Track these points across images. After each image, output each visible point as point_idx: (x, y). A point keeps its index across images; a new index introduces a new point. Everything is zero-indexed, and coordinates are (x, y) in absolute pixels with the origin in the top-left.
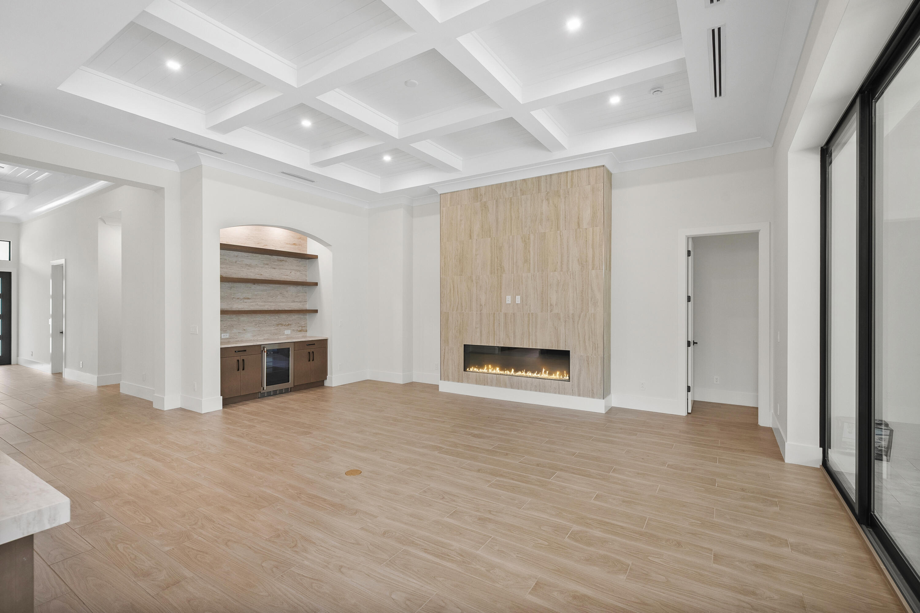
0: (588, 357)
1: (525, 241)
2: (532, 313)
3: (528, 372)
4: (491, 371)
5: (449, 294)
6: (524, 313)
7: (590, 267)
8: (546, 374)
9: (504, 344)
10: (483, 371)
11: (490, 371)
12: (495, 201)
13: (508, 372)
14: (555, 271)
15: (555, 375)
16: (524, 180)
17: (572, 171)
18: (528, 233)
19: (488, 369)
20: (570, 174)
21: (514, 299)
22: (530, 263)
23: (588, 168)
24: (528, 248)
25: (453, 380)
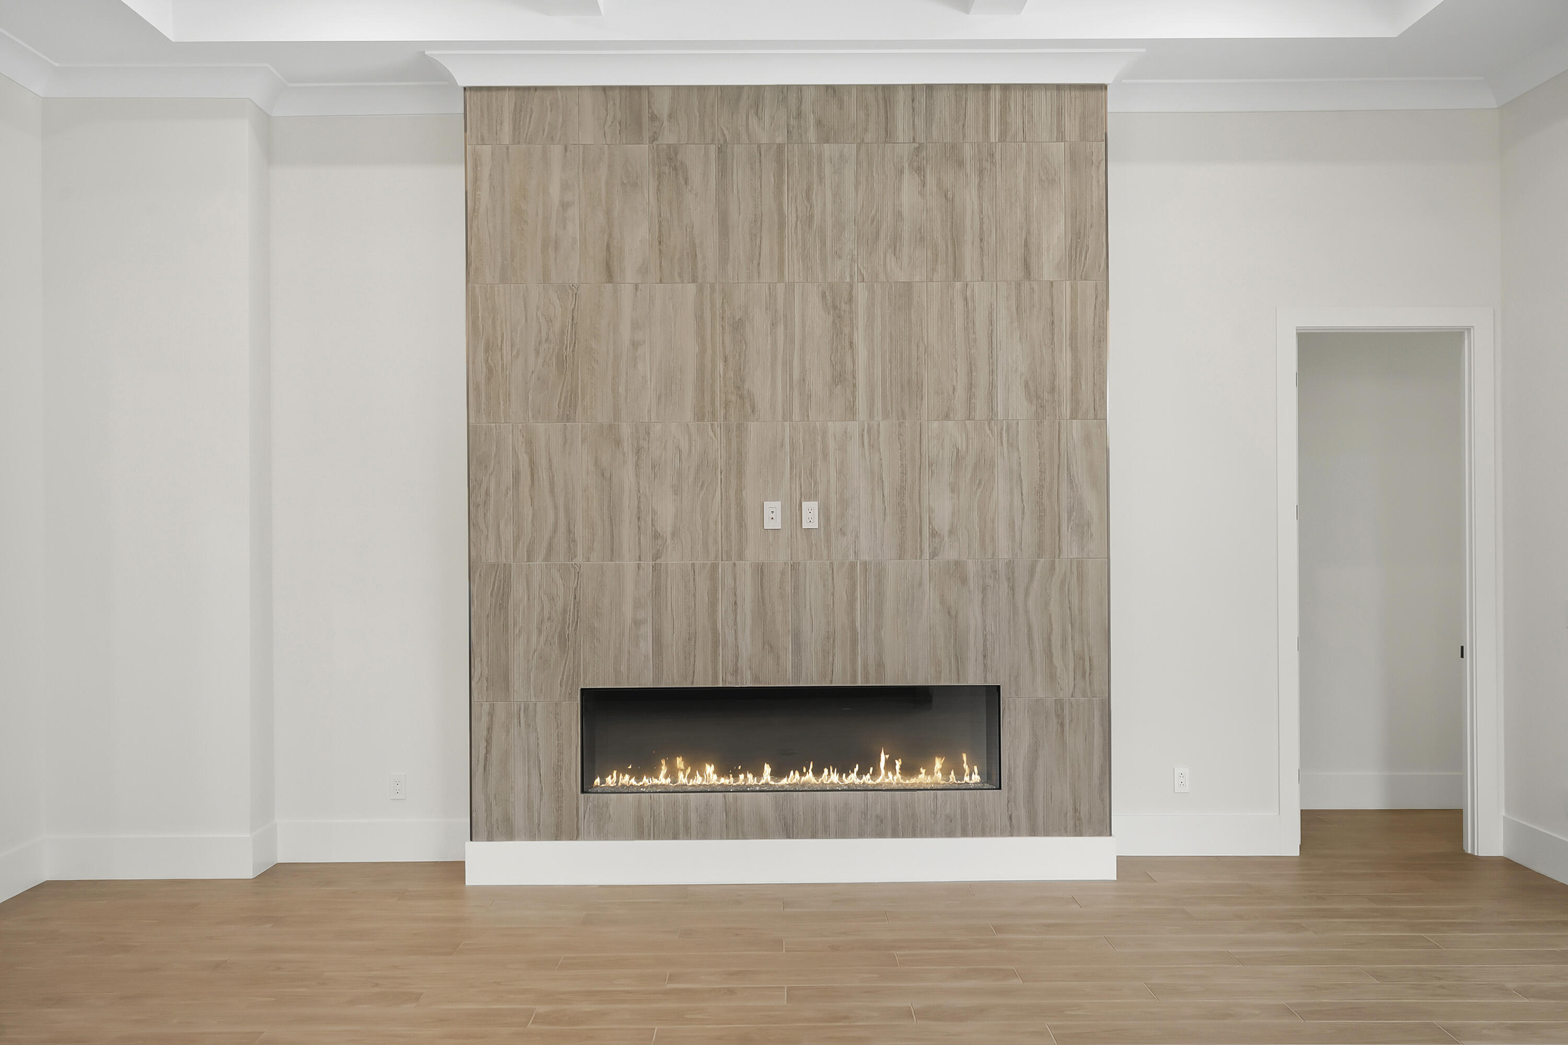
0: (1059, 703)
1: (835, 307)
2: (865, 564)
3: (826, 771)
4: (685, 781)
5: (511, 493)
6: (832, 564)
7: (1066, 410)
8: (894, 773)
9: (756, 678)
11: (682, 779)
12: (713, 149)
13: (750, 776)
14: (947, 417)
15: (930, 772)
16: (832, 90)
17: (1005, 88)
18: (848, 280)
19: (673, 773)
20: (996, 95)
21: (794, 514)
22: (854, 386)
23: (1059, 87)
24: (846, 330)
25: (534, 834)
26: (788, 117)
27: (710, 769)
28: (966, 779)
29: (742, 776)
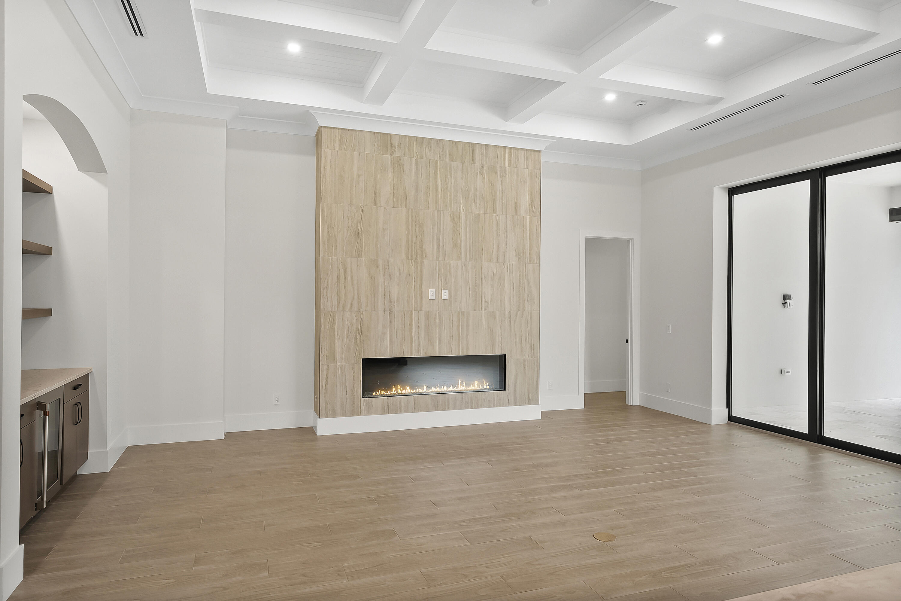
0: (524, 360)
1: (454, 220)
2: (463, 312)
3: (443, 387)
6: (452, 312)
7: (527, 260)
8: (463, 387)
9: (426, 354)
10: (392, 393)
11: (399, 392)
12: (413, 160)
14: (490, 261)
15: (474, 386)
16: (454, 143)
17: (510, 148)
18: (459, 211)
19: (397, 389)
20: (507, 151)
21: (439, 294)
22: (460, 249)
23: (527, 150)
24: (458, 229)
25: (344, 414)
26: (439, 151)
27: (408, 388)
28: (485, 387)
29: (417, 390)
